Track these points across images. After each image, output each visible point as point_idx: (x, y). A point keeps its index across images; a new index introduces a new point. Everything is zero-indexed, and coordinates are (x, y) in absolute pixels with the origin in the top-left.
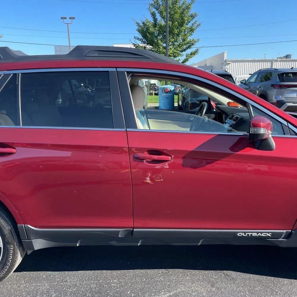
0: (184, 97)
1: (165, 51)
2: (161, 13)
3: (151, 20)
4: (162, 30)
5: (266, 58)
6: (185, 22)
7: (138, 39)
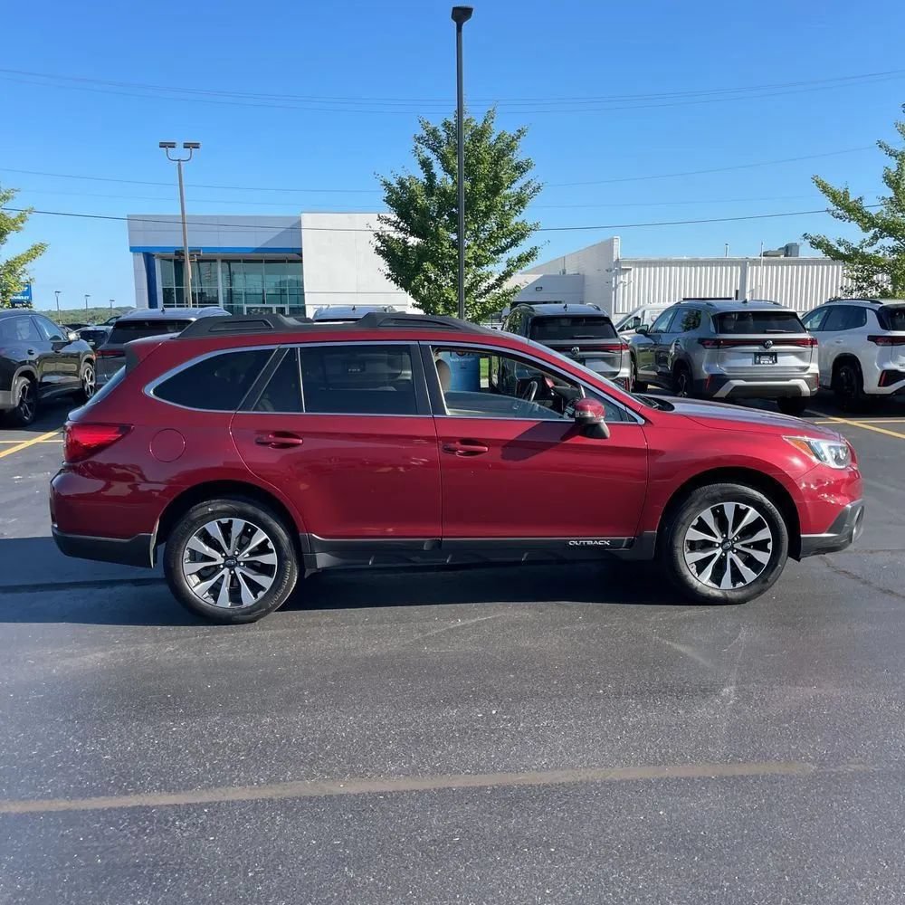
0: (503, 367)
1: (454, 252)
2: (444, 159)
3: (421, 176)
4: (447, 201)
5: (731, 256)
6: (502, 185)
7: (388, 221)
